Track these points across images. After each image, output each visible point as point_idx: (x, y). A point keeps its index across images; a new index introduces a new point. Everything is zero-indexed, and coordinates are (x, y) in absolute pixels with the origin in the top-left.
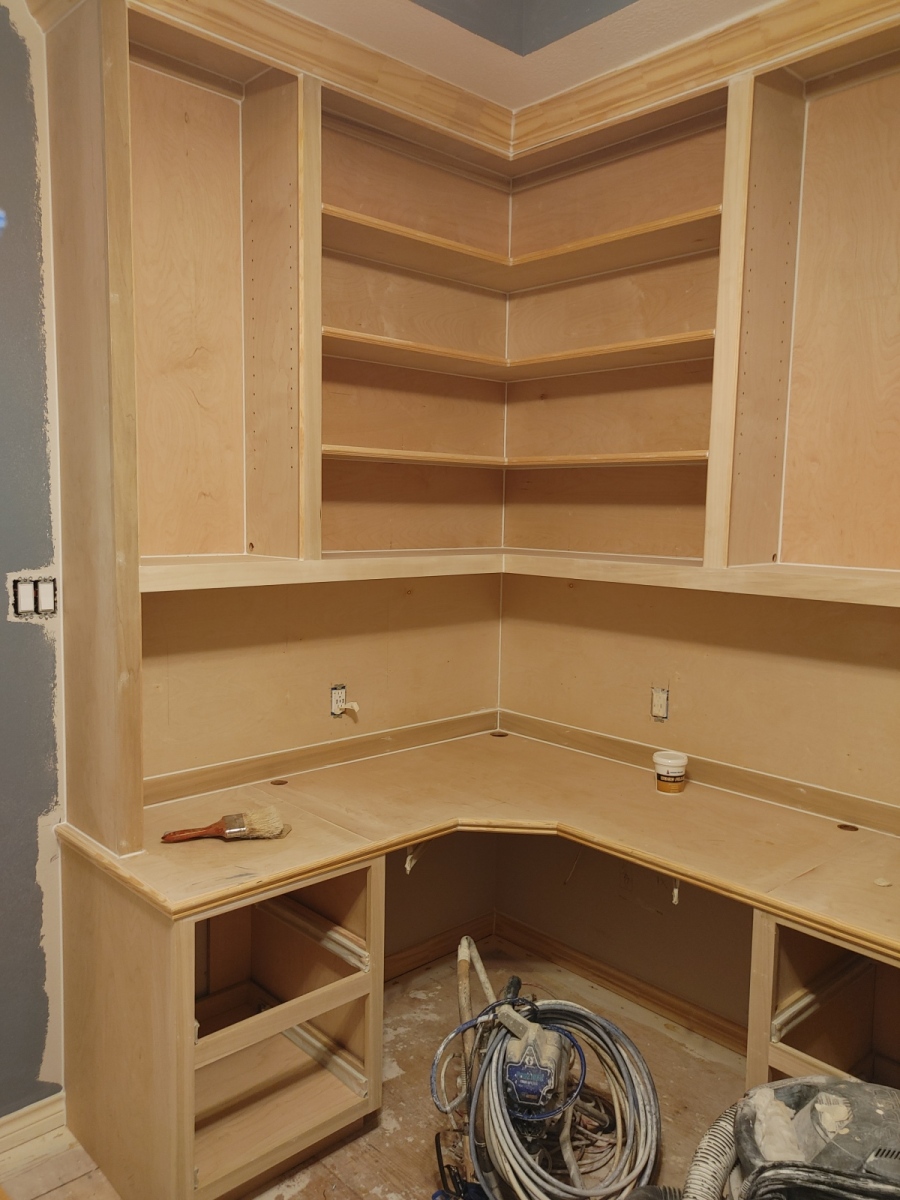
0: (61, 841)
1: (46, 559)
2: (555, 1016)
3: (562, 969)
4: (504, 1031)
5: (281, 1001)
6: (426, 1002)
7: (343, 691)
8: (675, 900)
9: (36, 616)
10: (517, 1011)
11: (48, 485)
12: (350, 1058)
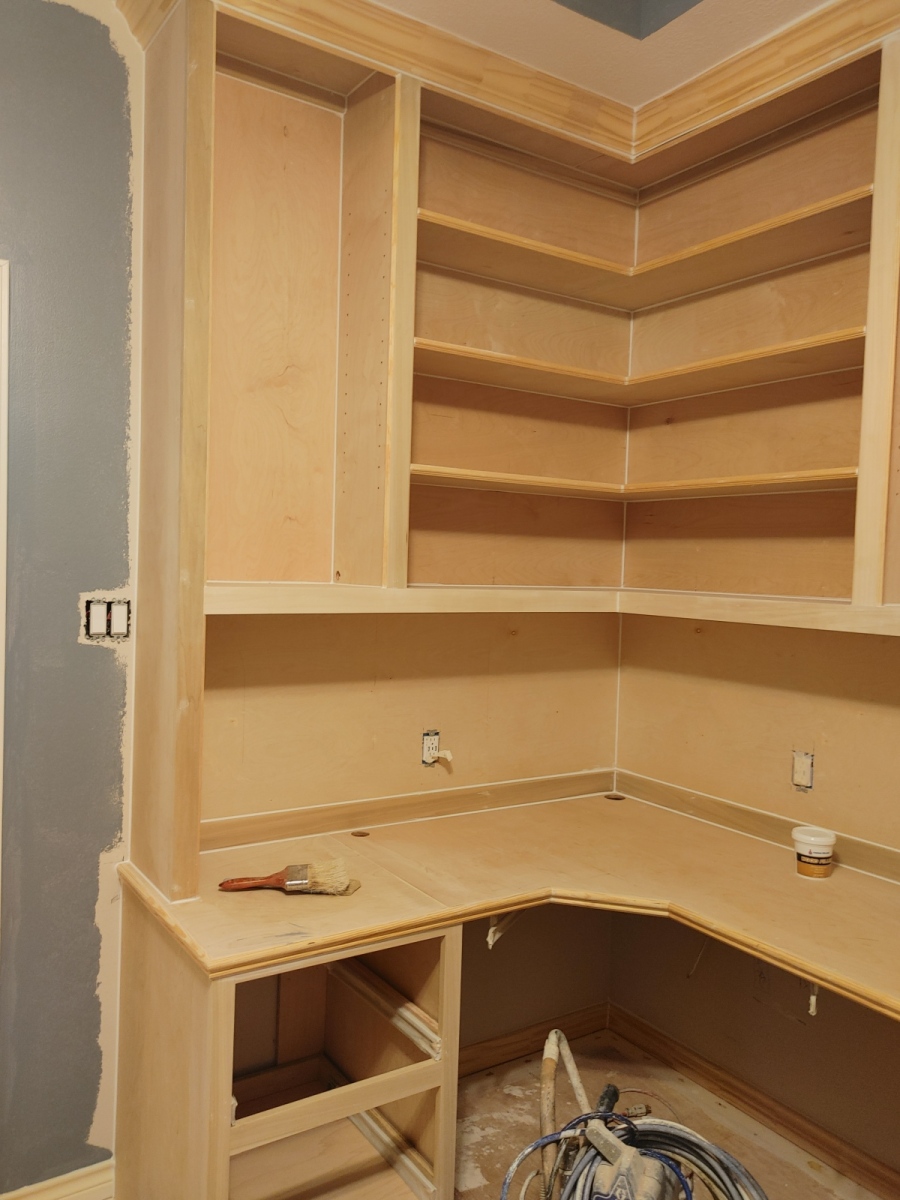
0: (122, 881)
1: (120, 580)
2: (659, 1139)
3: (686, 1079)
4: (592, 1152)
5: (351, 1080)
6: (521, 1100)
7: (436, 737)
8: (813, 1011)
9: (108, 638)
10: (610, 1129)
11: (127, 503)
12: (419, 1160)
